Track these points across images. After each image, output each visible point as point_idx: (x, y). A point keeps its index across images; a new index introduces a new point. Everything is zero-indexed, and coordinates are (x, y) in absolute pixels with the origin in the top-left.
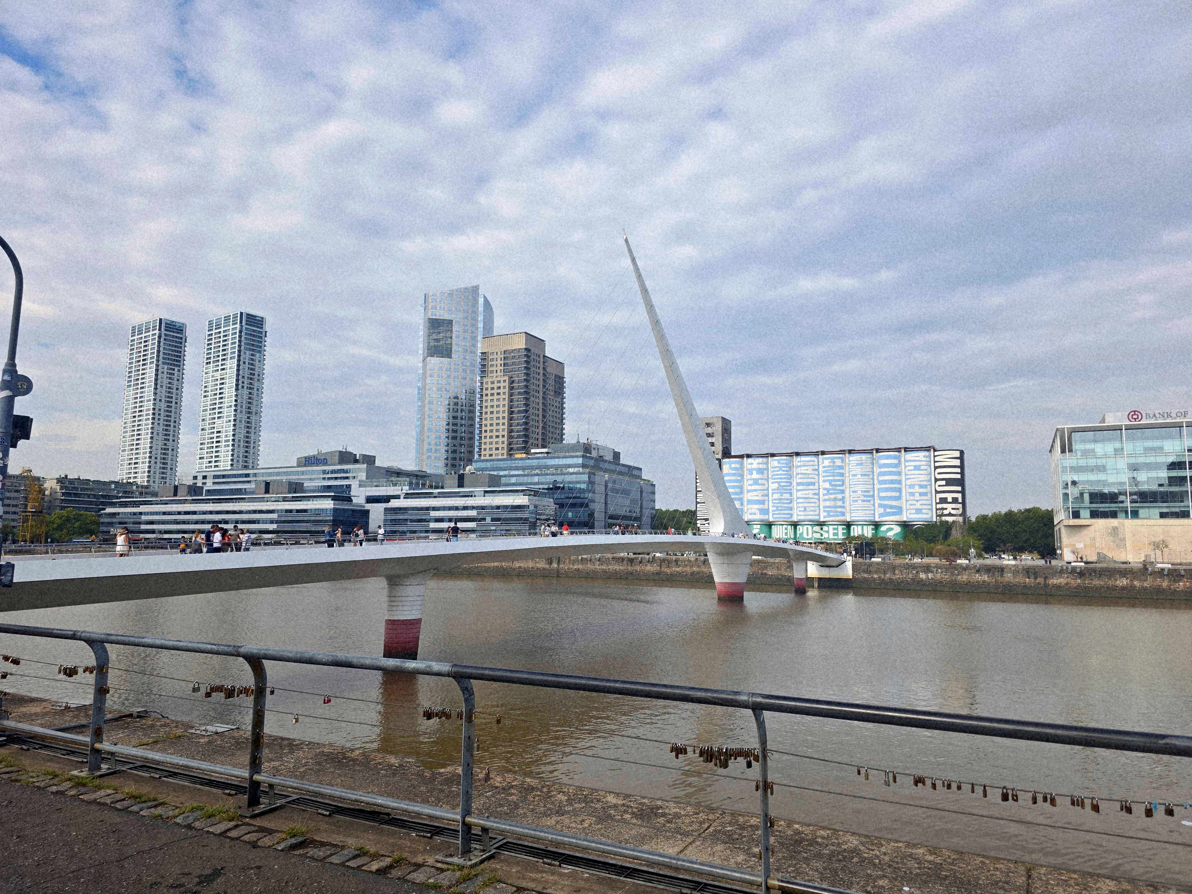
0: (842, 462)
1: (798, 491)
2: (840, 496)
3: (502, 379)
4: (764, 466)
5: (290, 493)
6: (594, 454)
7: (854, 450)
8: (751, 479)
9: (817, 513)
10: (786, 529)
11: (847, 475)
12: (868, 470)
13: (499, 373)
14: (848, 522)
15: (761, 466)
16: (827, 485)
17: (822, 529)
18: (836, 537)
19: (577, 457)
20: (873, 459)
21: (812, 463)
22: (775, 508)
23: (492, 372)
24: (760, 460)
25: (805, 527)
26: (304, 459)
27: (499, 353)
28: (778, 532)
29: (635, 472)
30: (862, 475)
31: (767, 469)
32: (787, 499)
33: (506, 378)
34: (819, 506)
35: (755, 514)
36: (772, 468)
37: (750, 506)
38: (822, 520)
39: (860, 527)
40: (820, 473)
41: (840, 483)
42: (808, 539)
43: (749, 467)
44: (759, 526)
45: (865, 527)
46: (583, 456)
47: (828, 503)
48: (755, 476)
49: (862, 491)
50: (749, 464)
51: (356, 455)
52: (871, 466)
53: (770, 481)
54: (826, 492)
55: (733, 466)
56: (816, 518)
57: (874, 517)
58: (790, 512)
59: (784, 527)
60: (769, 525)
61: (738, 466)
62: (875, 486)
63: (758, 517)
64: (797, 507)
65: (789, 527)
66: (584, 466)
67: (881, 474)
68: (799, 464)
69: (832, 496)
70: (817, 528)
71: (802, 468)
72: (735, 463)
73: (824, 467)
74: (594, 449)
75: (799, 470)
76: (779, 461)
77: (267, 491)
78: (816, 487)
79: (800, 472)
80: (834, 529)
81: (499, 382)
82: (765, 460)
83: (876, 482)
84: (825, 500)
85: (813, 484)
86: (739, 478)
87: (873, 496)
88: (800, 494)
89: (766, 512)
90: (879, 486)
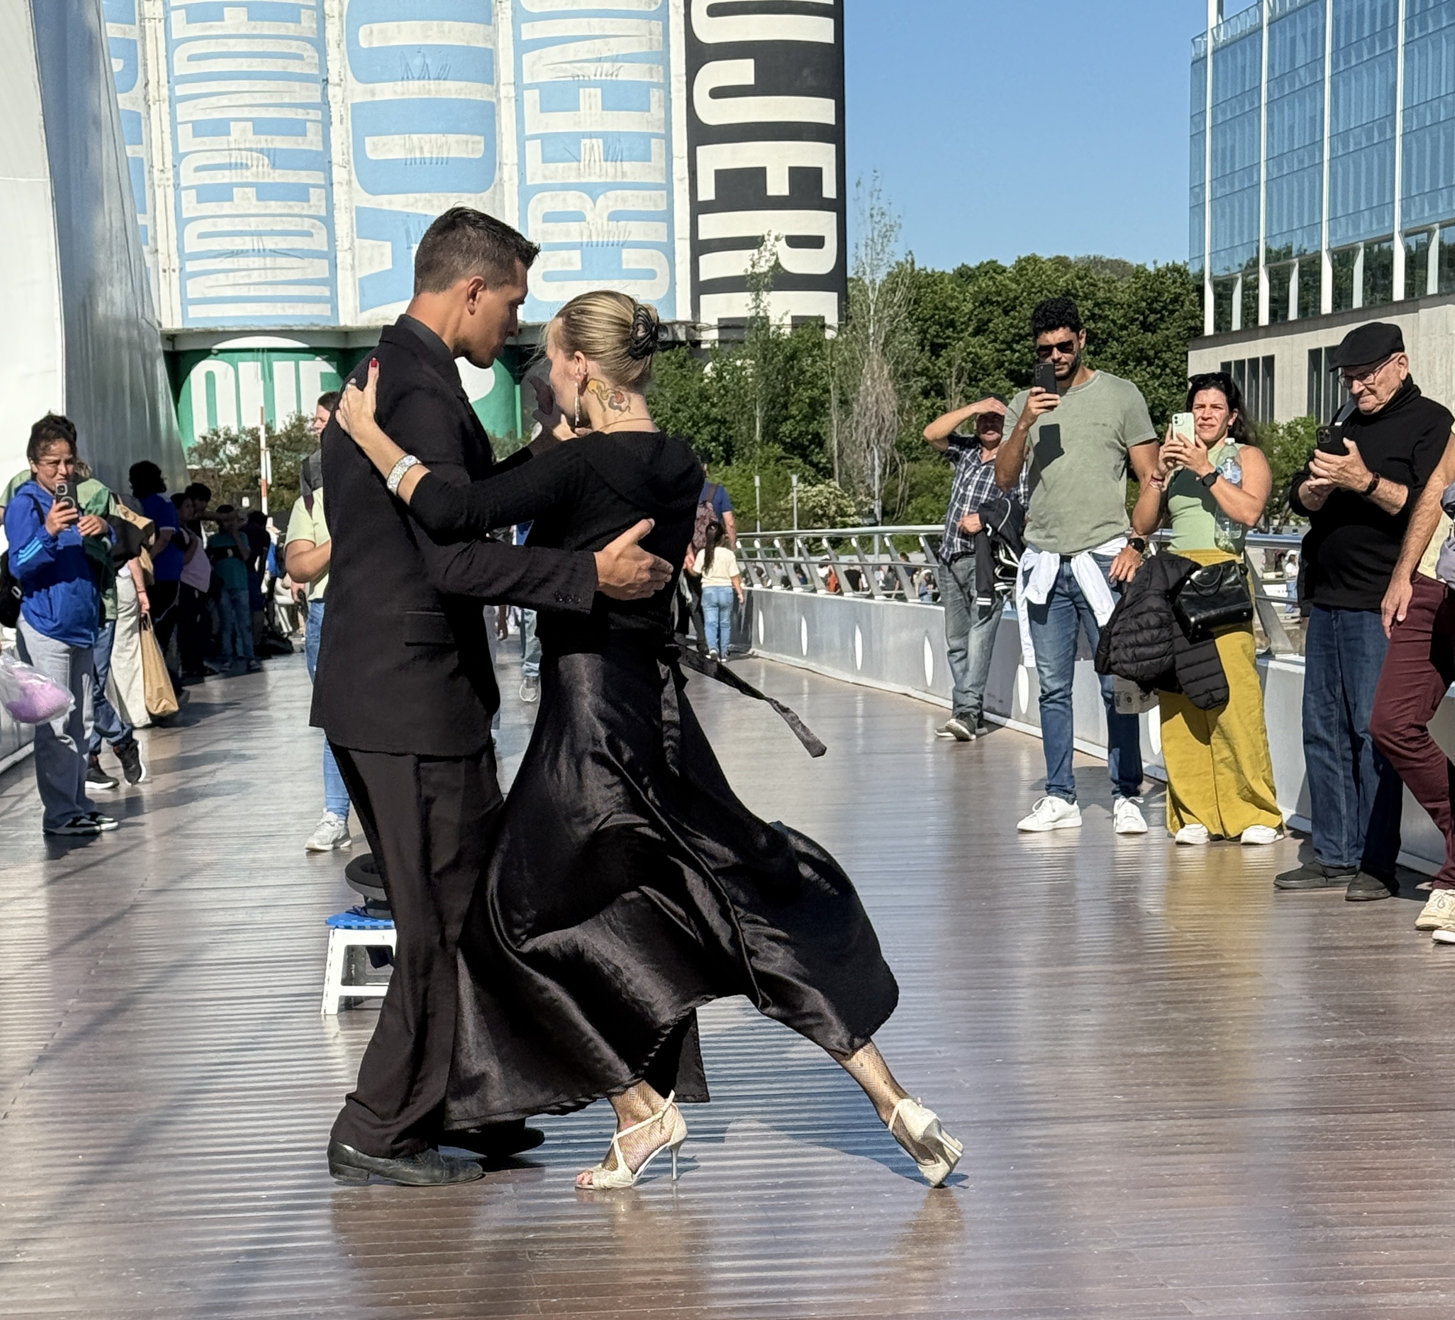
39: (250, 369)
45: (283, 368)
49: (256, 127)
62: (334, 93)
83: (336, 61)
90: (359, 93)
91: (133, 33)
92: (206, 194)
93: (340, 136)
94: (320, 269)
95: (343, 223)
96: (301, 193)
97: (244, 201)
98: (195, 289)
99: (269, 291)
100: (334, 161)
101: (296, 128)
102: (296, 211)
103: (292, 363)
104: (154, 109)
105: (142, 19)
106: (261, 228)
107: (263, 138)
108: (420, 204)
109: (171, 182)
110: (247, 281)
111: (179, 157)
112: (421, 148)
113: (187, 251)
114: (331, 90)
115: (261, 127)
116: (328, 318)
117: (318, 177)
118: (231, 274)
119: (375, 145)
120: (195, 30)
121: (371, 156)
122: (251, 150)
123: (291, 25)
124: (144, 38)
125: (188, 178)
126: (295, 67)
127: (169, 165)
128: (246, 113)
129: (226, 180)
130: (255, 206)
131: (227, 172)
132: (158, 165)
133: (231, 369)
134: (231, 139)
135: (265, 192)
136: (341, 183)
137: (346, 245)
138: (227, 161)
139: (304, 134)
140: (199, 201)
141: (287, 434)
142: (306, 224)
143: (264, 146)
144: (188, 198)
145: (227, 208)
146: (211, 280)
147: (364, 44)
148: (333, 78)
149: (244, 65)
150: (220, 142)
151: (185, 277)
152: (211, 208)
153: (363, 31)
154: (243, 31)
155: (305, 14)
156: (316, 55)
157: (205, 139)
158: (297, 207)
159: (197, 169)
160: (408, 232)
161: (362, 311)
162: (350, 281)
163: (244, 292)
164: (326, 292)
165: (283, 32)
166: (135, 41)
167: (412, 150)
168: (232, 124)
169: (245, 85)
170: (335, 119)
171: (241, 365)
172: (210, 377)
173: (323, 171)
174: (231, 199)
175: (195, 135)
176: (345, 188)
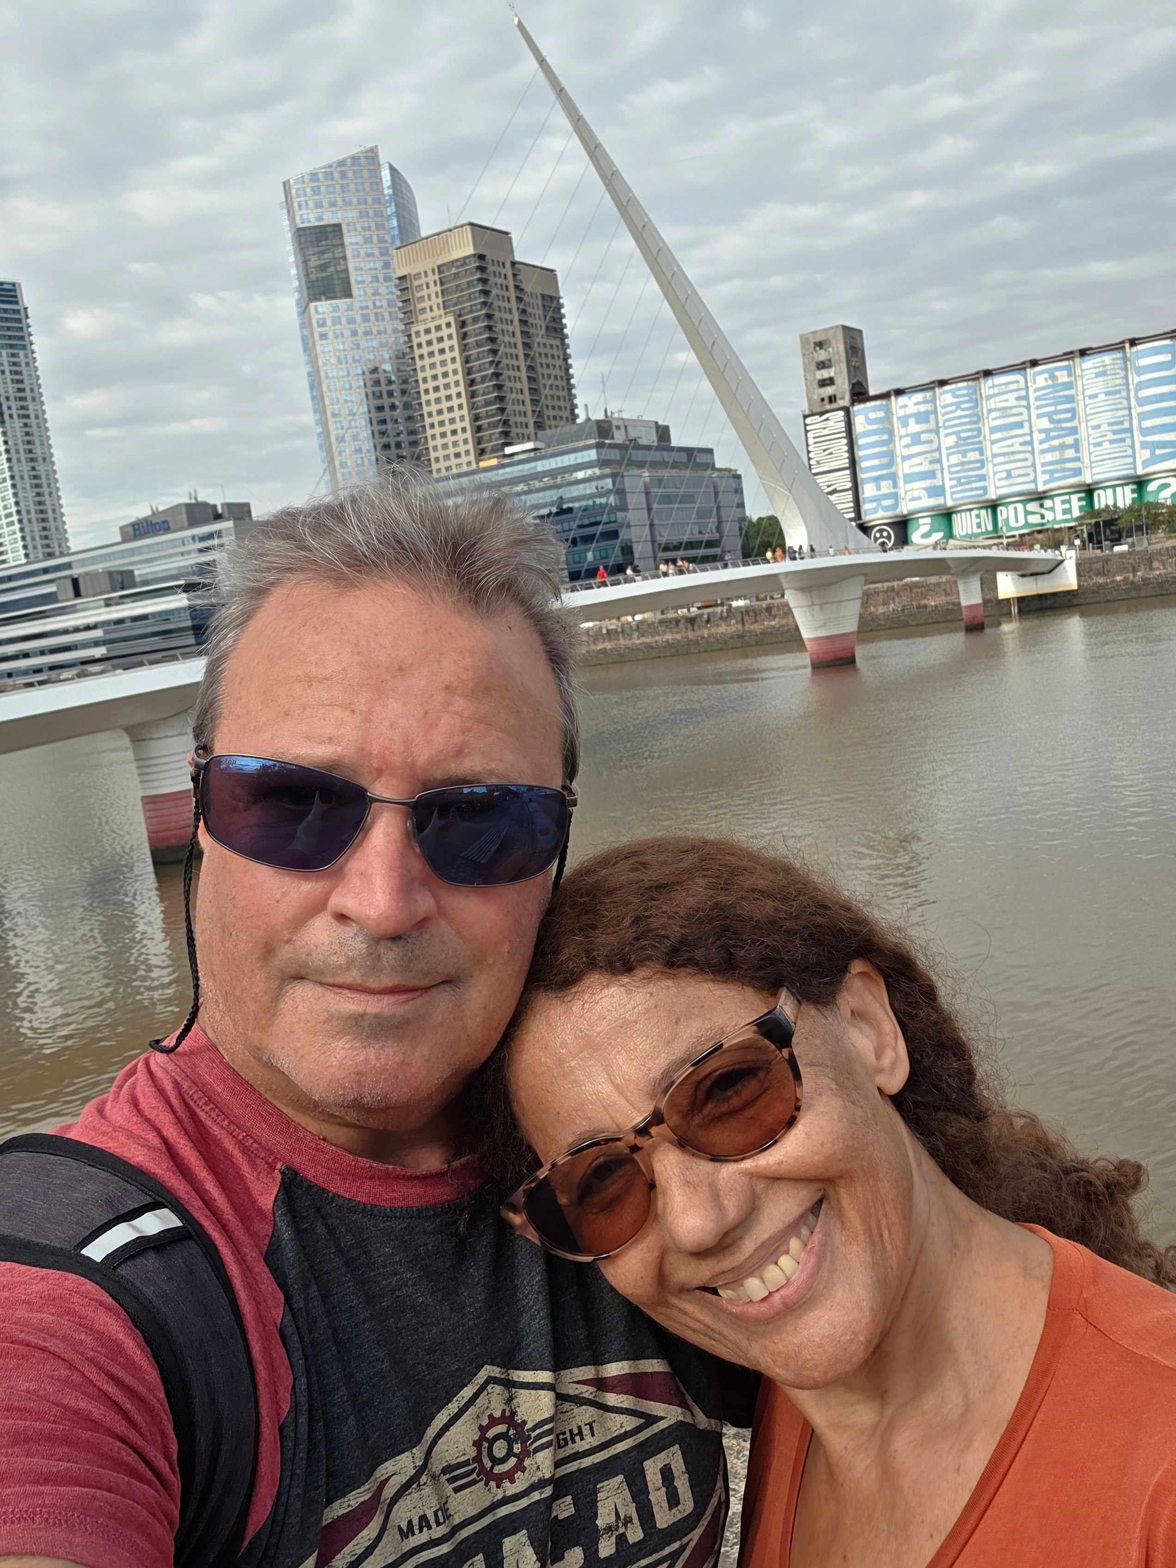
0: (1069, 375)
1: (993, 442)
2: (1070, 440)
3: (443, 322)
4: (929, 407)
5: (114, 590)
6: (619, 437)
7: (1091, 349)
8: (907, 435)
9: (1031, 477)
10: (978, 516)
11: (1081, 397)
12: (1117, 382)
13: (436, 312)
14: (1089, 485)
15: (922, 408)
16: (1045, 423)
17: (1042, 506)
18: (1068, 516)
19: (588, 447)
20: (1125, 359)
21: (1012, 387)
22: (954, 482)
23: (423, 310)
24: (919, 397)
25: (1011, 507)
26: (131, 529)
27: (430, 273)
28: (964, 524)
29: (701, 459)
30: (1107, 394)
31: (935, 412)
32: (976, 462)
33: (451, 319)
34: (1034, 465)
35: (919, 498)
36: (944, 407)
37: (909, 486)
38: (1041, 488)
39: (1110, 491)
40: (1032, 400)
41: (1069, 415)
42: (1017, 529)
43: (901, 413)
44: (928, 520)
45: (1119, 490)
46: (599, 446)
47: (1049, 457)
48: (914, 427)
49: (1110, 424)
50: (901, 407)
51: (214, 507)
52: (1122, 374)
53: (942, 432)
54: (1043, 436)
55: (872, 415)
56: (1032, 486)
57: (1135, 468)
58: (982, 484)
59: (975, 512)
60: (946, 515)
61: (881, 414)
62: (1133, 411)
63: (929, 502)
64: (995, 474)
65: (983, 512)
66: (602, 463)
67: (1141, 386)
68: (991, 392)
69: (1056, 442)
70: (1032, 506)
71: (998, 399)
72: (875, 409)
73: (1036, 390)
74: (618, 428)
75: (992, 403)
76: (952, 392)
77: (77, 594)
78: (1026, 430)
79: (993, 407)
80: (1063, 502)
81: (438, 328)
82: (929, 394)
83: (1133, 402)
84: (1043, 452)
85: (1020, 425)
86: (885, 437)
87: (1130, 430)
88: (996, 448)
89: (938, 491)
90: (1140, 410)
91: (1075, 405)
92: (1096, 445)
93: (1135, 422)
94: (1131, 460)
95: (1137, 446)
96: (1123, 440)
97: (1106, 445)
98: (1095, 471)
99: (1115, 469)
100: (1134, 429)
102: (1123, 445)
103: (1123, 487)
104: (1081, 424)
105: (1077, 401)
106: (1111, 452)
107: (1111, 427)
108: (1158, 438)
110: (1108, 467)
111: (1089, 436)
113: (1092, 461)
116: (1133, 473)
117: (1129, 435)
118: (1105, 465)
119: (1146, 424)
120: (1092, 401)
121: (1145, 426)
122: (1108, 431)
123: (1120, 395)
124: (1078, 406)
125: (1091, 441)
126: (1120, 406)
128: (1107, 421)
129: (1102, 440)
130: (1109, 446)
131: (1102, 438)
133: (1105, 492)
134: (1103, 429)
135: (1112, 442)
137: (1138, 452)
138: (1102, 435)
139: (1124, 424)
140: (1094, 447)
142: (1126, 448)
143: (1112, 429)
144: (1091, 447)
145: (1102, 448)
146: (1099, 468)
147: (1141, 396)
148: (1132, 407)
149: (1106, 408)
150: (1100, 430)
151: (1092, 468)
152: (1098, 448)
153: (1141, 393)
154: (1105, 399)
155: (1123, 391)
156: (1127, 402)
157: (1096, 430)
159: (1094, 439)
160: (1155, 446)
161: (1143, 470)
162: (1139, 462)
163: (1107, 470)
164: (1132, 466)
165: (1117, 397)
166: (1075, 407)
167: (1156, 423)
168: (1103, 425)
169: (1106, 413)
170: (1133, 418)
171: (1107, 490)
172: (1099, 495)
173: (1131, 433)
174: (1103, 445)
175: (1093, 429)
176: (1137, 436)
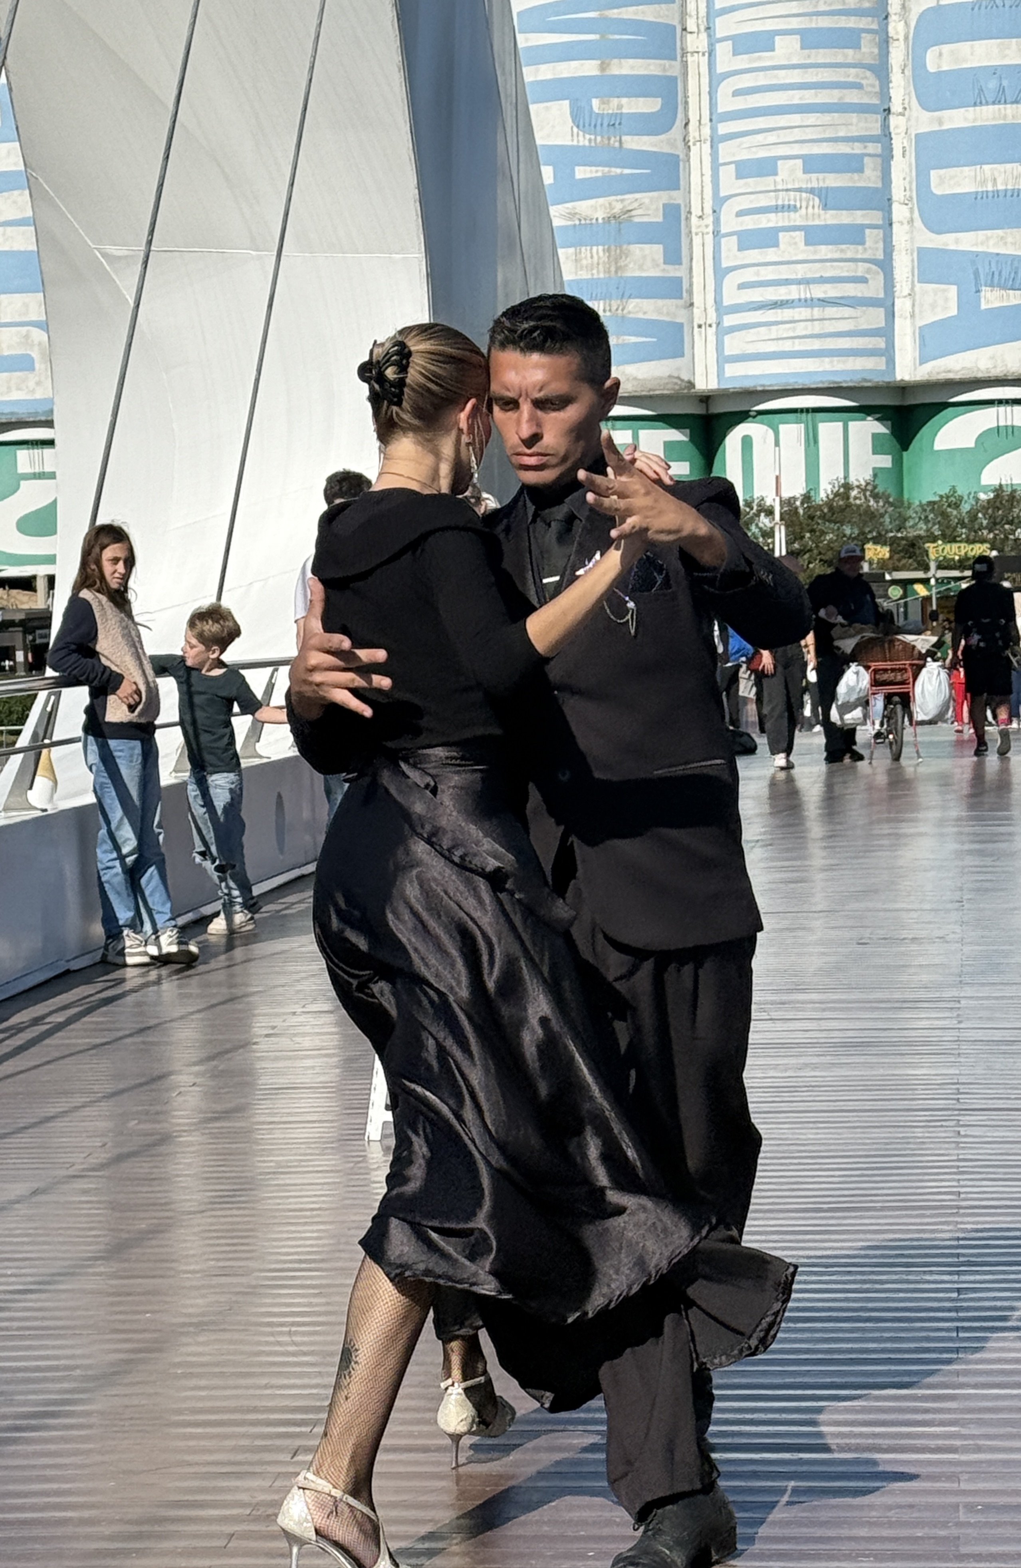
14: (706, 399)
39: (790, 434)
41: (650, 105)
57: (889, 353)
62: (897, 123)
83: (899, 88)
90: (925, 121)
91: (673, 68)
92: (748, 240)
93: (901, 170)
94: (875, 318)
95: (904, 265)
96: (855, 235)
97: (791, 246)
98: (733, 345)
99: (816, 344)
100: (894, 198)
101: (853, 164)
102: (849, 255)
103: (841, 424)
104: (694, 150)
105: (684, 53)
106: (809, 275)
107: (814, 176)
108: (991, 242)
109: (710, 229)
110: (792, 334)
111: (719, 201)
112: (995, 180)
113: (726, 303)
114: (893, 120)
115: (811, 164)
116: (882, 373)
117: (875, 217)
118: (774, 328)
119: (942, 180)
120: (743, 62)
121: (937, 191)
122: (800, 190)
123: (850, 52)
124: (685, 74)
125: (729, 223)
126: (852, 97)
127: (708, 210)
128: (797, 150)
129: (771, 225)
130: (803, 252)
131: (772, 216)
132: (696, 211)
133: (771, 433)
134: (778, 179)
135: (814, 236)
136: (901, 223)
137: (906, 291)
138: (773, 203)
139: (860, 170)
140: (740, 249)
141: (829, 503)
142: (861, 269)
143: (815, 185)
144: (729, 245)
145: (771, 255)
146: (752, 334)
147: (931, 68)
148: (896, 107)
149: (796, 97)
150: (767, 183)
151: (722, 332)
152: (754, 255)
153: (931, 56)
154: (795, 61)
155: (866, 38)
156: (877, 83)
157: (750, 180)
158: (850, 251)
159: (740, 214)
160: (976, 274)
161: (921, 364)
162: (909, 331)
163: (787, 346)
164: (880, 343)
165: (840, 59)
166: (676, 78)
167: (984, 182)
168: (780, 163)
169: (795, 119)
170: (897, 152)
171: (782, 428)
172: (747, 442)
173: (882, 210)
174: (776, 245)
175: (739, 176)
176: (906, 227)
